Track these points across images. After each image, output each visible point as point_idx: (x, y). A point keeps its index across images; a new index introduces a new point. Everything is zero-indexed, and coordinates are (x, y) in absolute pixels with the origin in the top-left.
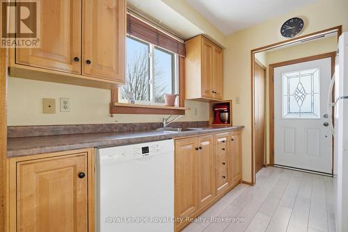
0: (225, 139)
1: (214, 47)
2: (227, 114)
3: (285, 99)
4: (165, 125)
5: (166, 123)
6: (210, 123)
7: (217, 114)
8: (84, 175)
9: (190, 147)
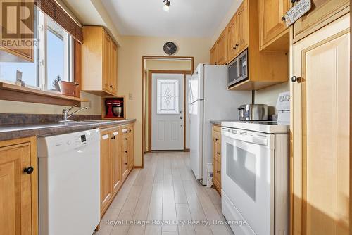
0: (126, 130)
1: (112, 43)
2: (120, 108)
3: (158, 98)
4: (65, 118)
5: (68, 115)
6: (103, 118)
7: (110, 108)
8: (32, 170)
9: (107, 137)
